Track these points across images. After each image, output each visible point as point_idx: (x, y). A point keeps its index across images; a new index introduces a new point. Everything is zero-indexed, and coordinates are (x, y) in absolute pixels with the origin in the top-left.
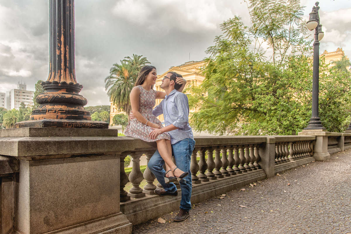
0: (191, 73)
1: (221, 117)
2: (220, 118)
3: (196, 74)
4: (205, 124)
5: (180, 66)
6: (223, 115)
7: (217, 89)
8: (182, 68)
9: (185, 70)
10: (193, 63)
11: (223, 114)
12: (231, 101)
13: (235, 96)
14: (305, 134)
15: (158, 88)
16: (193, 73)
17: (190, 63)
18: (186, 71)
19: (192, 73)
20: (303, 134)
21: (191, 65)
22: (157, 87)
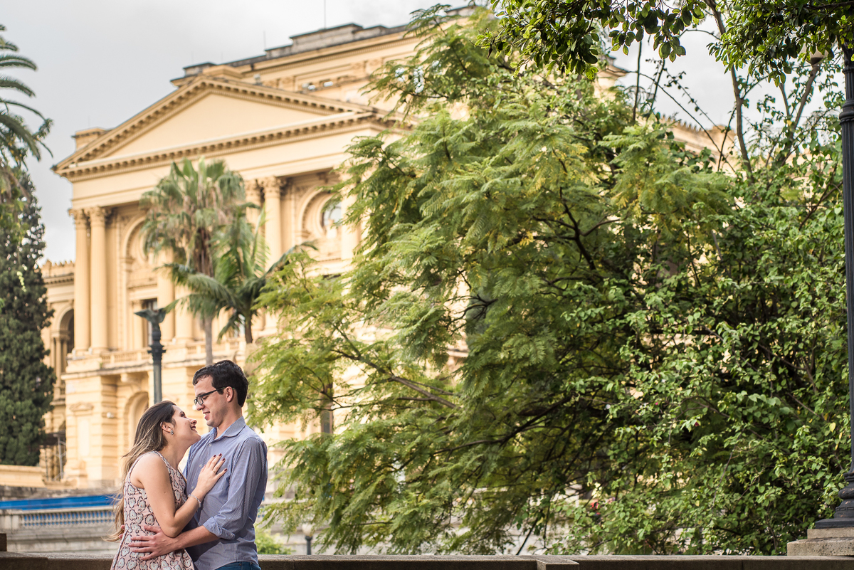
0: (336, 118)
1: (459, 464)
2: (457, 470)
3: (379, 121)
4: (369, 504)
5: (252, 62)
6: (471, 451)
7: (421, 316)
8: (267, 78)
9: (288, 91)
10: (349, 37)
11: (471, 446)
12: (497, 377)
13: (522, 353)
14: (817, 547)
15: (88, 225)
16: (355, 117)
17: (329, 41)
18: (301, 99)
19: (345, 116)
20: (809, 548)
21: (337, 51)
22: (87, 218)
